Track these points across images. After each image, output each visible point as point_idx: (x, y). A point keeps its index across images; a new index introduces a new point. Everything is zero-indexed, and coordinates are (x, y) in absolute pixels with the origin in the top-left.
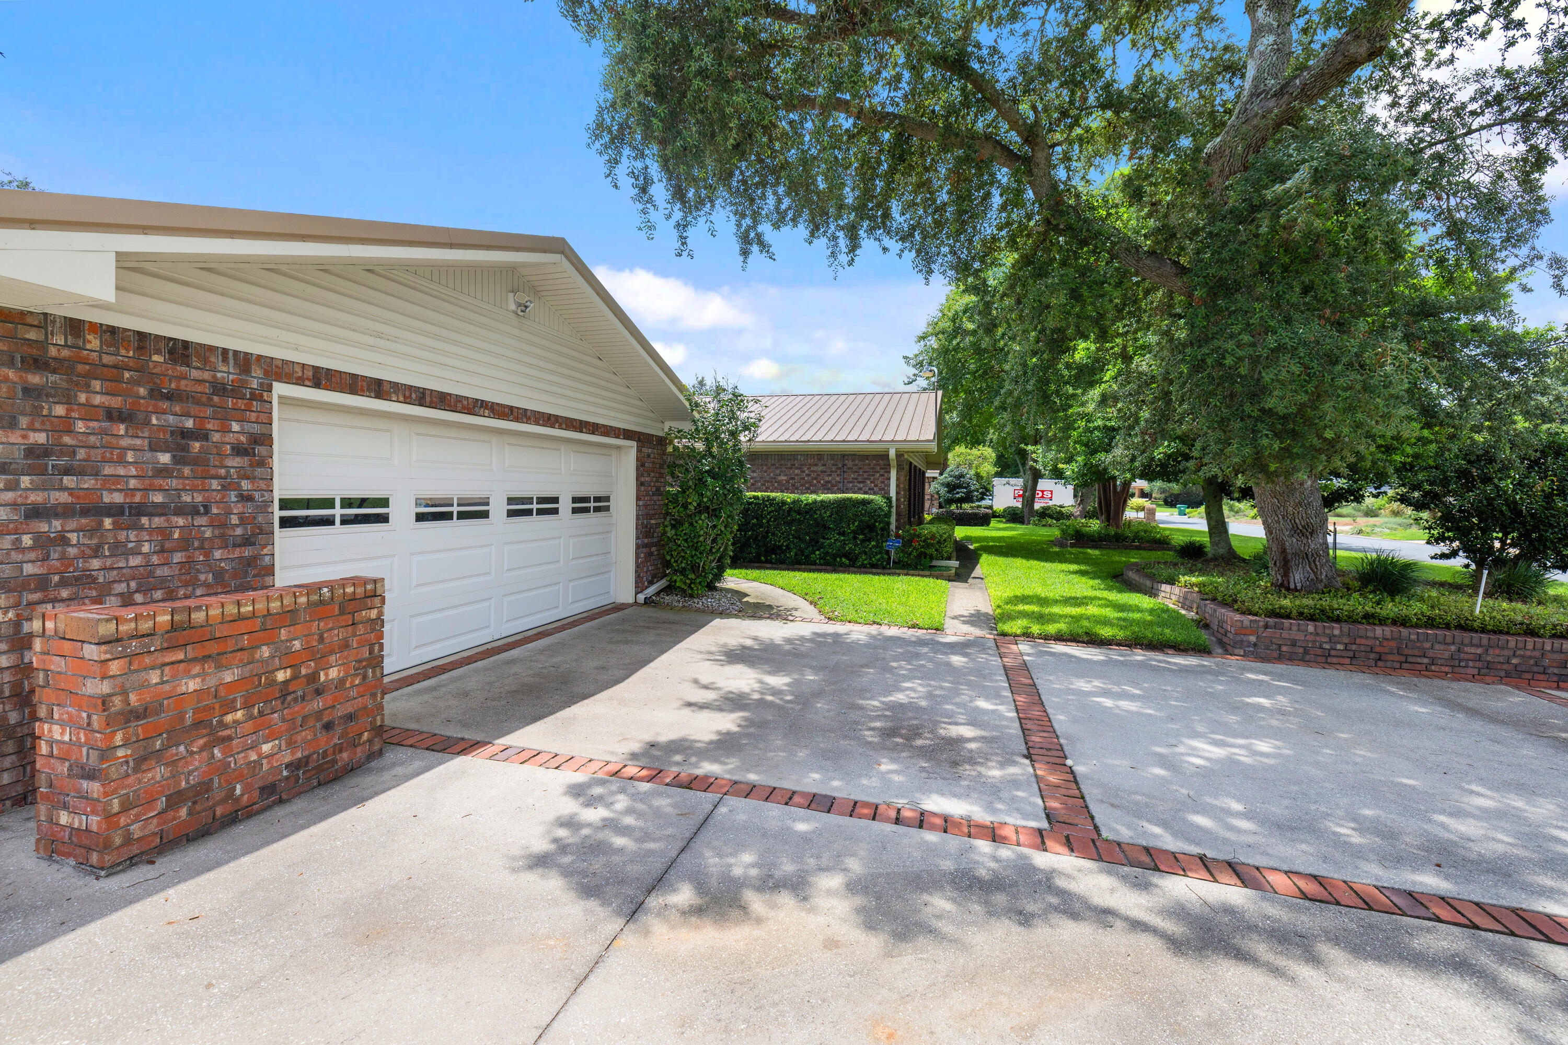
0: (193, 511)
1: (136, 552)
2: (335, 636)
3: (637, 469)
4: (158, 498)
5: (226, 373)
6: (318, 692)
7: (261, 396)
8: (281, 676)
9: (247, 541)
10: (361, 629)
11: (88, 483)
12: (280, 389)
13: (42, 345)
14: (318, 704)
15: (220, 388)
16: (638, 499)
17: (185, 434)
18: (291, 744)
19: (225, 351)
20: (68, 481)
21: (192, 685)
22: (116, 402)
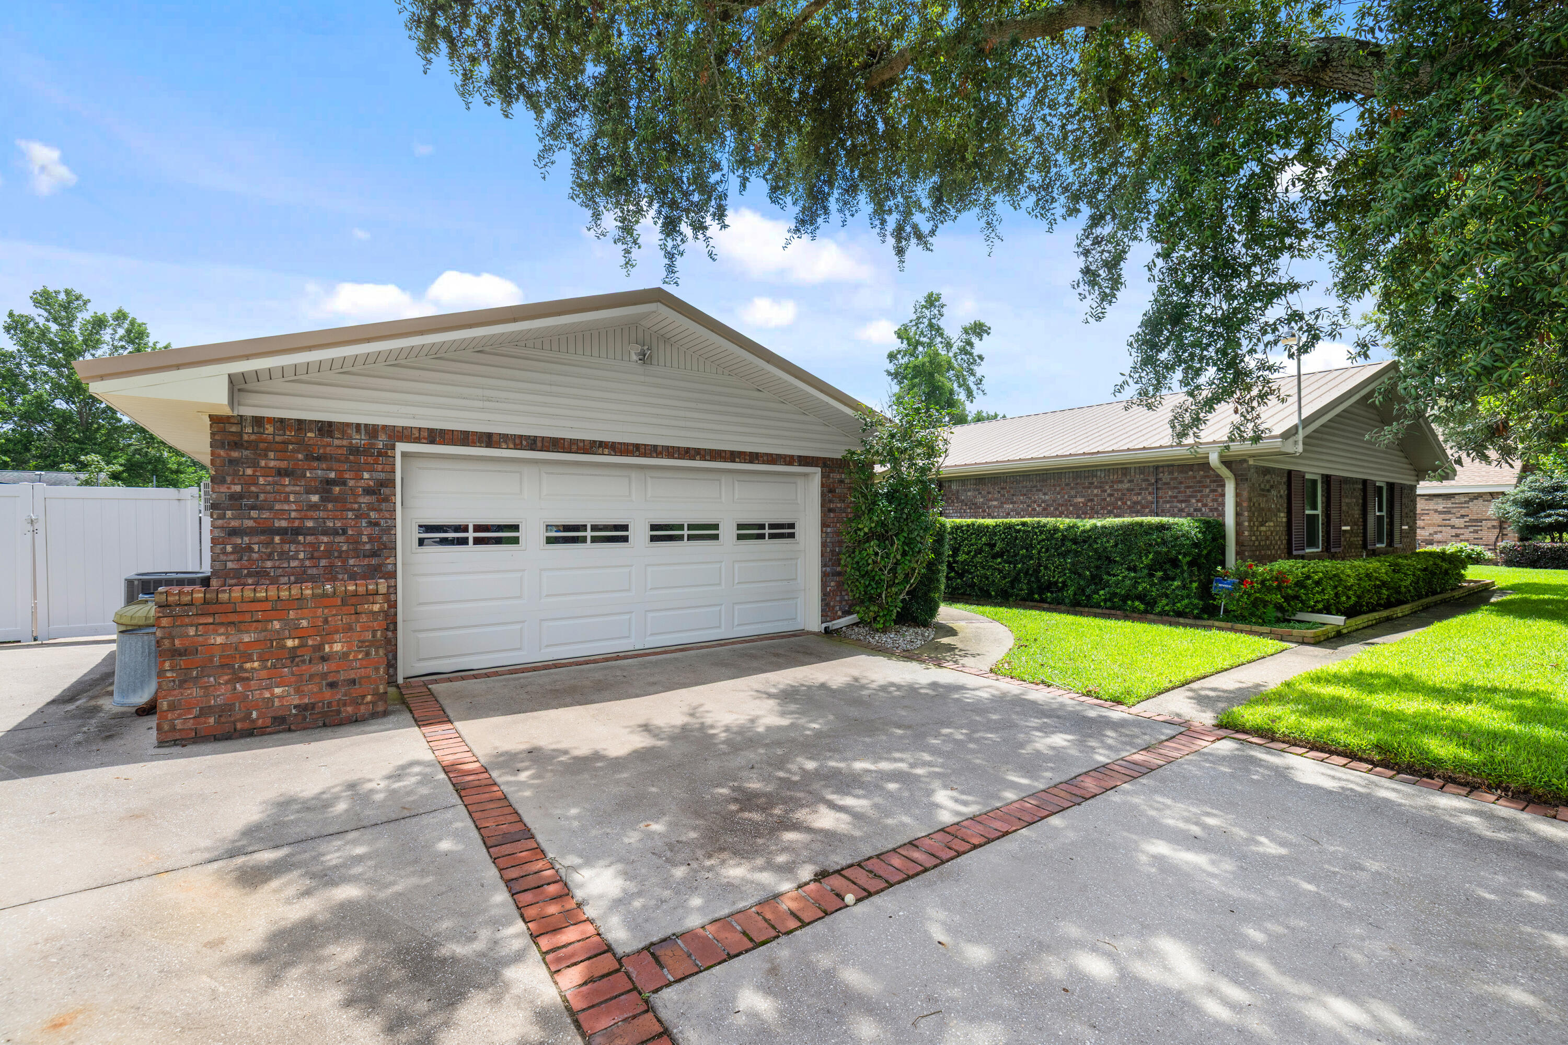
0: (335, 532)
1: (295, 558)
2: (338, 621)
3: (823, 495)
4: (310, 524)
5: (359, 440)
6: (324, 659)
7: (386, 454)
8: (290, 643)
9: (374, 554)
10: (364, 618)
11: (266, 514)
12: (401, 447)
13: (240, 434)
14: (324, 667)
15: (354, 451)
16: (824, 525)
17: (329, 482)
18: (298, 691)
19: (358, 426)
20: (254, 514)
21: (219, 640)
22: (283, 465)
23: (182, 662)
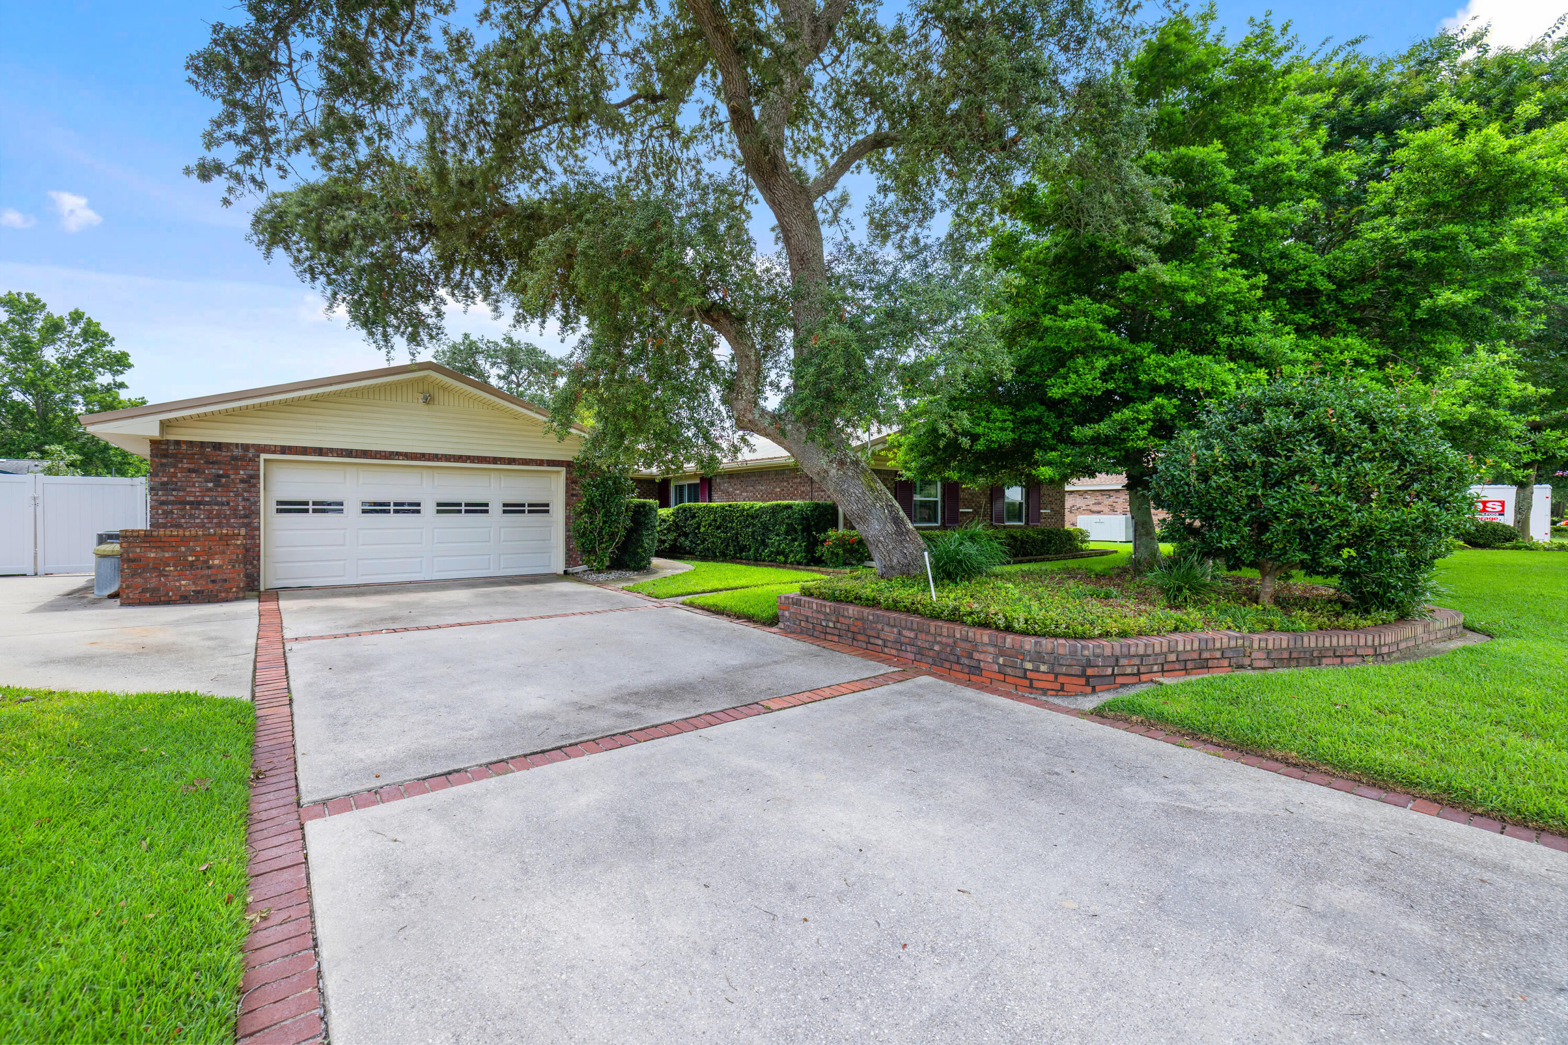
0: (222, 504)
1: (198, 518)
2: (218, 548)
3: (567, 484)
4: (207, 499)
5: (238, 452)
6: (209, 568)
7: (254, 460)
8: (190, 559)
9: (246, 516)
10: (232, 548)
11: (181, 494)
12: (263, 456)
13: (167, 450)
14: (209, 572)
15: (235, 458)
17: (219, 476)
18: (194, 583)
19: (237, 445)
20: (174, 493)
21: (152, 555)
22: (192, 466)
23: (133, 565)
